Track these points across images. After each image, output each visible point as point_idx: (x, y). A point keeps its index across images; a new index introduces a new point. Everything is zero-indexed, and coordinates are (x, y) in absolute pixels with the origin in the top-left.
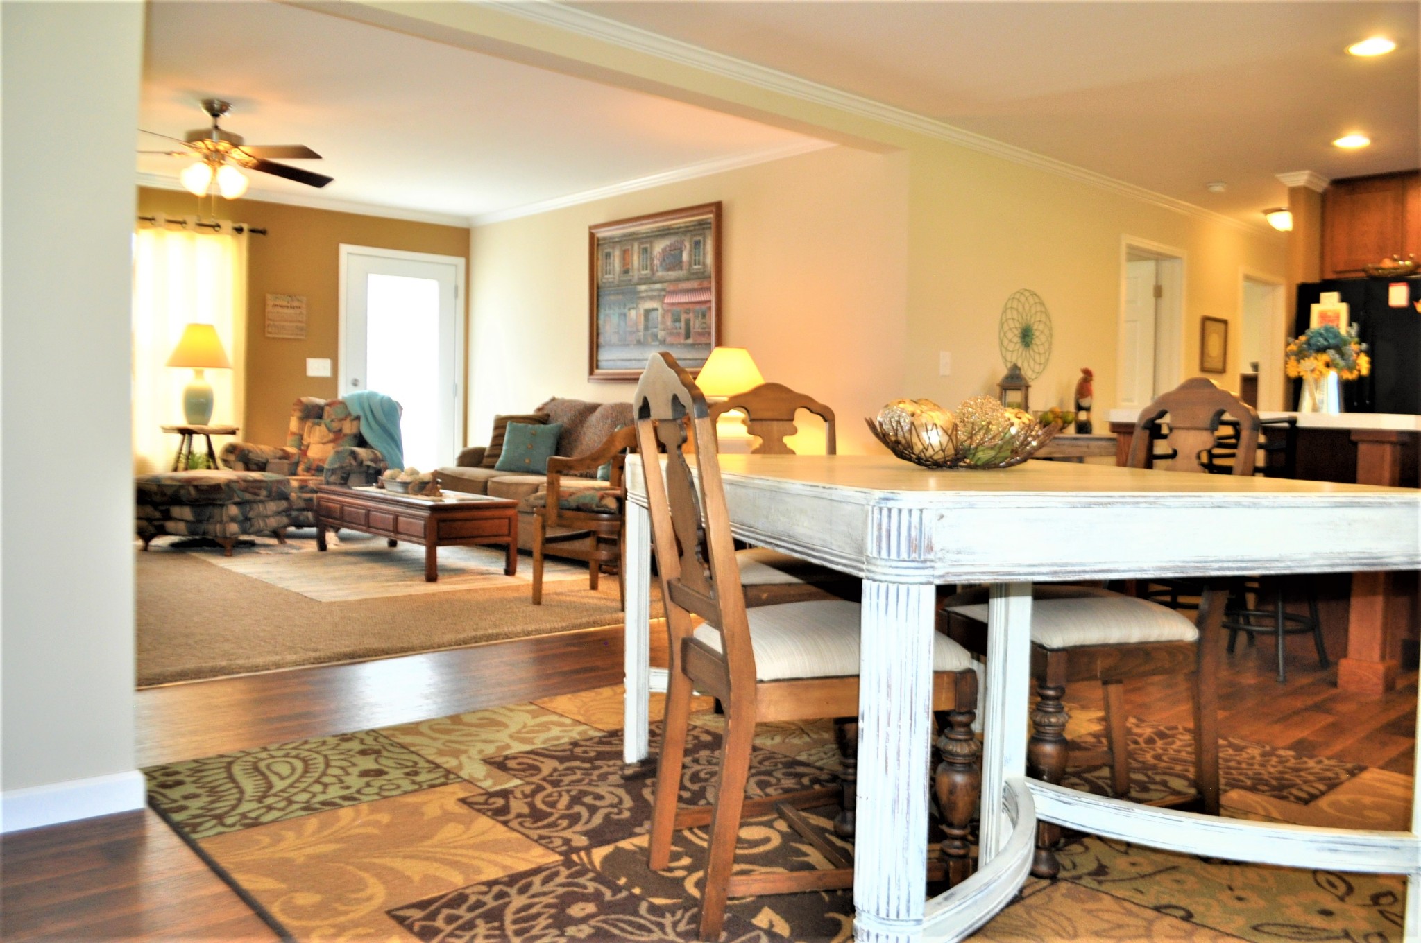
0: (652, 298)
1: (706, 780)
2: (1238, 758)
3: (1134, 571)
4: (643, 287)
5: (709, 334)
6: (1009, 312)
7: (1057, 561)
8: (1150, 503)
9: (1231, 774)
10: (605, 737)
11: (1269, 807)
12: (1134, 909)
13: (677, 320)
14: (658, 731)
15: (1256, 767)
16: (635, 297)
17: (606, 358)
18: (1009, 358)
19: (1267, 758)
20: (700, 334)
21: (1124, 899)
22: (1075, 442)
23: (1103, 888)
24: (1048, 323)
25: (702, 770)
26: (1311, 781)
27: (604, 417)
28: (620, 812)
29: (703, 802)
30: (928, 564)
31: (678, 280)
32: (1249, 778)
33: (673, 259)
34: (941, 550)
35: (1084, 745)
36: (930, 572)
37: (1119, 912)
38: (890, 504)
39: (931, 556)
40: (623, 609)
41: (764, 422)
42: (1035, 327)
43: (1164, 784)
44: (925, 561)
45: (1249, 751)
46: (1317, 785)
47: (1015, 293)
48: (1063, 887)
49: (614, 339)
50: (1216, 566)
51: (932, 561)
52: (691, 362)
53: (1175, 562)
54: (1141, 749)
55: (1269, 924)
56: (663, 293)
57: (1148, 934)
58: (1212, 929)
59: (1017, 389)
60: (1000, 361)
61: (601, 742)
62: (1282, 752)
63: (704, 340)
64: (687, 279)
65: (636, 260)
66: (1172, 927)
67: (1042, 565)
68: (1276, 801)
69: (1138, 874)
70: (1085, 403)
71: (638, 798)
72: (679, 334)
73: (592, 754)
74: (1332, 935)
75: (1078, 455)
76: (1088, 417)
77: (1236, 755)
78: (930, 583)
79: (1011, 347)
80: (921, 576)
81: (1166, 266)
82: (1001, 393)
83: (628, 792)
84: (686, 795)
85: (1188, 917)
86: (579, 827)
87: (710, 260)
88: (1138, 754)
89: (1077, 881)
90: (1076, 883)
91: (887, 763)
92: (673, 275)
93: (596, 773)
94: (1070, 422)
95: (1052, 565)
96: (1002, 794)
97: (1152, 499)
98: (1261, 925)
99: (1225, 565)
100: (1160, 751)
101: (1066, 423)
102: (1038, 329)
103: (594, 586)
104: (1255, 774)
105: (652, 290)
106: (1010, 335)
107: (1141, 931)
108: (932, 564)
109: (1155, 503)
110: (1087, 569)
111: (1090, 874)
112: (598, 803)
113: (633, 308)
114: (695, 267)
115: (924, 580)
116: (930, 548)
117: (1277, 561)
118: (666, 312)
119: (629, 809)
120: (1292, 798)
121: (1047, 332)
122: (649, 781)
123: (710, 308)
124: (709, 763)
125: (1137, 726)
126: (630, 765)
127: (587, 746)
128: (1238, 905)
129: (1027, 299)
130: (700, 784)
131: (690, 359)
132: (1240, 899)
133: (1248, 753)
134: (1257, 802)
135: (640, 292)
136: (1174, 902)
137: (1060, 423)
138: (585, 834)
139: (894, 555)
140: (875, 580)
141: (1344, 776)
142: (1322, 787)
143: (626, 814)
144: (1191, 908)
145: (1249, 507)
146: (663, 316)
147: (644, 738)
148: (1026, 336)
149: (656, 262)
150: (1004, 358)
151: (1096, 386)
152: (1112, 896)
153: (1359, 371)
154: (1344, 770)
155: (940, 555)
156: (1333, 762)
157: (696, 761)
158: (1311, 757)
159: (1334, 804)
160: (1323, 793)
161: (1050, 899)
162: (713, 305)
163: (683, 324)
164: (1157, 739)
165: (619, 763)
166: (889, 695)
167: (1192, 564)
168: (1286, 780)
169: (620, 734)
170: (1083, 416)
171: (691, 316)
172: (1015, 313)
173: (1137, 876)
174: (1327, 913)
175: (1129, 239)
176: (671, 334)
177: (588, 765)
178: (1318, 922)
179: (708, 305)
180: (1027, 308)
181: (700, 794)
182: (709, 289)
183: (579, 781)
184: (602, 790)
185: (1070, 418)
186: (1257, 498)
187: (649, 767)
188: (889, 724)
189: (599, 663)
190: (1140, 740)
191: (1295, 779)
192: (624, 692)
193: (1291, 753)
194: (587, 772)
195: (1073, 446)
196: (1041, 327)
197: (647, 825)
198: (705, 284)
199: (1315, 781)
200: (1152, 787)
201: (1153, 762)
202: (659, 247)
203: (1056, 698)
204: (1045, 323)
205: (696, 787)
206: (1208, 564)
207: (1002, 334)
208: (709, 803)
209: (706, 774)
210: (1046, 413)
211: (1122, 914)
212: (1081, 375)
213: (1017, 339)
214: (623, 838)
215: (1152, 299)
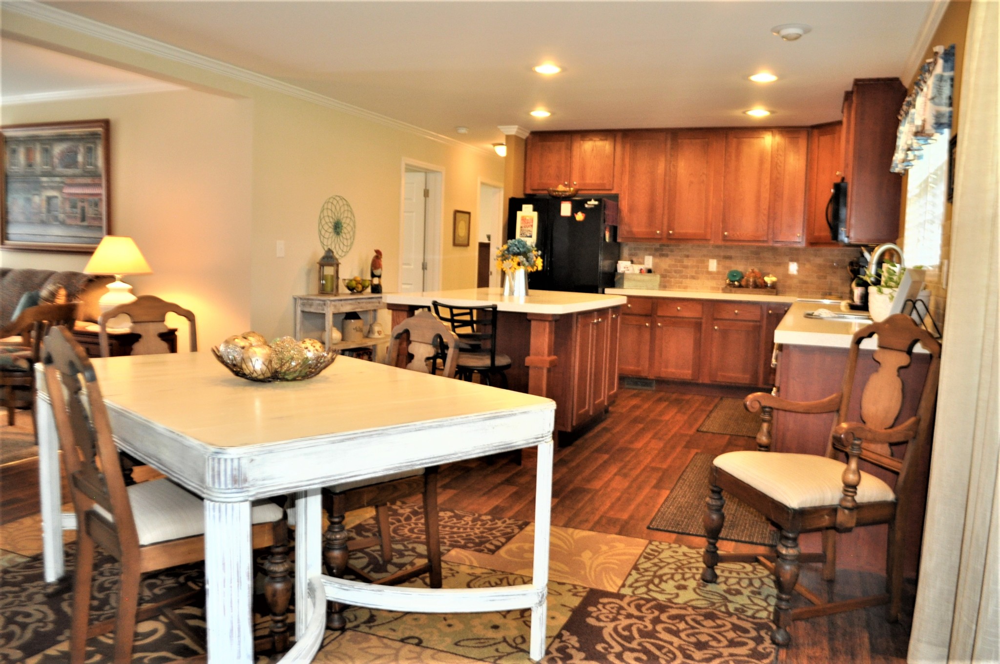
0: (52, 188)
1: (109, 589)
2: (458, 525)
3: (370, 473)
4: (44, 179)
5: (101, 219)
6: (325, 211)
7: (324, 475)
8: (379, 434)
9: (454, 537)
10: (28, 562)
11: (473, 559)
12: (389, 642)
13: (74, 206)
14: (71, 552)
15: (469, 530)
16: (38, 187)
17: (15, 232)
18: (325, 243)
19: (475, 523)
20: (94, 219)
21: (384, 637)
22: (370, 300)
23: (371, 631)
24: (352, 218)
25: (106, 580)
26: (497, 537)
27: (14, 281)
28: (46, 624)
29: (107, 607)
30: (245, 489)
31: (75, 176)
32: (463, 539)
33: (69, 160)
34: (253, 480)
35: (367, 527)
36: (246, 494)
37: (378, 647)
38: (220, 456)
39: (246, 485)
40: (36, 443)
41: (142, 324)
42: (343, 221)
43: (413, 550)
44: (242, 488)
45: (465, 519)
46: (500, 539)
47: (330, 198)
48: (348, 634)
49: (21, 218)
50: (418, 463)
51: (247, 487)
52: (86, 239)
53: (394, 464)
54: (402, 526)
55: (464, 640)
56: (62, 185)
57: (396, 658)
58: (432, 649)
59: (331, 265)
60: (319, 244)
61: (27, 567)
62: (484, 518)
63: (96, 223)
64: (82, 176)
65: (38, 157)
66: (410, 651)
67: (316, 479)
68: (477, 553)
69: (393, 617)
70: (377, 272)
71: (58, 611)
72: (75, 217)
73: (20, 578)
74: (497, 641)
75: (373, 309)
76: (380, 282)
77: (458, 523)
78: (246, 501)
79: (327, 235)
80: (241, 496)
81: (431, 176)
82: (320, 268)
83: (51, 608)
84: (96, 603)
85: (419, 643)
86: (15, 643)
87: (100, 163)
88: (400, 530)
89: (357, 629)
90: (356, 631)
91: (224, 609)
92: (70, 171)
93: (24, 594)
94: (368, 287)
95: (322, 478)
96: (307, 587)
97: (380, 432)
98: (459, 642)
99: (424, 461)
100: (413, 526)
101: (364, 288)
102: (345, 222)
103: (11, 423)
104: (467, 536)
105: (52, 182)
106: (326, 227)
107: (392, 657)
108: (247, 489)
109: (382, 434)
110: (343, 477)
111: (365, 623)
112: (27, 620)
113: (37, 195)
114: (88, 167)
115: (242, 499)
116: (245, 480)
117: (453, 454)
118: (65, 199)
119: (52, 622)
120: (486, 551)
121: (351, 224)
122: (66, 596)
123: (101, 200)
124: (113, 574)
125: (401, 508)
126: (49, 584)
127: (14, 572)
128: (448, 630)
129: (338, 202)
130: (106, 593)
131: (85, 237)
132: (450, 626)
133: (465, 521)
134: (466, 557)
135: (43, 182)
136: (412, 634)
137: (360, 287)
138: (19, 648)
139: (223, 486)
140: (212, 501)
141: (516, 531)
142: (503, 540)
143: (50, 627)
144: (421, 637)
145: (437, 427)
146: (63, 203)
147: (60, 557)
148: (337, 227)
149: (56, 161)
150: (322, 243)
151: (384, 261)
152: (377, 636)
153: (537, 267)
154: (517, 526)
155: (252, 483)
156: (511, 521)
157: (101, 574)
158: (499, 519)
159: (509, 552)
160: (503, 544)
161: (340, 645)
162: (104, 198)
163: (79, 211)
164: (412, 516)
165: (41, 583)
166: (224, 569)
167: (405, 464)
168: (485, 537)
169: (40, 557)
170: (376, 281)
171: (86, 205)
172: (330, 212)
173: (392, 619)
174: (496, 627)
175: (406, 160)
176: (69, 217)
177: (16, 589)
178: (491, 634)
179: (99, 197)
180: (338, 208)
181: (105, 602)
182: (99, 185)
183: (11, 603)
184: (29, 609)
185: (367, 284)
186: (441, 422)
187: (66, 583)
188: (224, 586)
189: (20, 495)
190: (402, 519)
191: (489, 536)
192: (41, 521)
193: (489, 517)
194: (16, 595)
195: (370, 303)
196: (348, 221)
197: (67, 633)
198: (97, 181)
199: (500, 536)
200: (406, 553)
201: (409, 534)
202: (58, 149)
203: (340, 523)
204: (351, 219)
205: (101, 596)
206: (414, 463)
207: (321, 227)
208: (113, 608)
209: (109, 583)
210: (351, 280)
211: (382, 647)
212: (375, 254)
213: (331, 230)
214: (49, 647)
215: (423, 198)
